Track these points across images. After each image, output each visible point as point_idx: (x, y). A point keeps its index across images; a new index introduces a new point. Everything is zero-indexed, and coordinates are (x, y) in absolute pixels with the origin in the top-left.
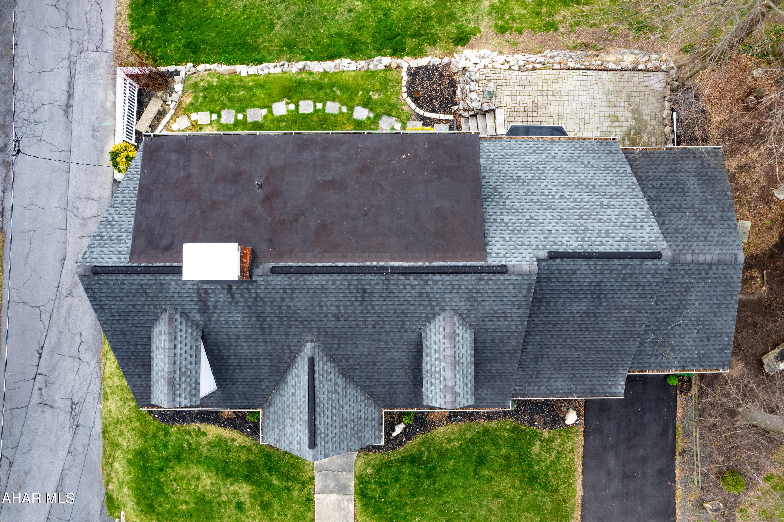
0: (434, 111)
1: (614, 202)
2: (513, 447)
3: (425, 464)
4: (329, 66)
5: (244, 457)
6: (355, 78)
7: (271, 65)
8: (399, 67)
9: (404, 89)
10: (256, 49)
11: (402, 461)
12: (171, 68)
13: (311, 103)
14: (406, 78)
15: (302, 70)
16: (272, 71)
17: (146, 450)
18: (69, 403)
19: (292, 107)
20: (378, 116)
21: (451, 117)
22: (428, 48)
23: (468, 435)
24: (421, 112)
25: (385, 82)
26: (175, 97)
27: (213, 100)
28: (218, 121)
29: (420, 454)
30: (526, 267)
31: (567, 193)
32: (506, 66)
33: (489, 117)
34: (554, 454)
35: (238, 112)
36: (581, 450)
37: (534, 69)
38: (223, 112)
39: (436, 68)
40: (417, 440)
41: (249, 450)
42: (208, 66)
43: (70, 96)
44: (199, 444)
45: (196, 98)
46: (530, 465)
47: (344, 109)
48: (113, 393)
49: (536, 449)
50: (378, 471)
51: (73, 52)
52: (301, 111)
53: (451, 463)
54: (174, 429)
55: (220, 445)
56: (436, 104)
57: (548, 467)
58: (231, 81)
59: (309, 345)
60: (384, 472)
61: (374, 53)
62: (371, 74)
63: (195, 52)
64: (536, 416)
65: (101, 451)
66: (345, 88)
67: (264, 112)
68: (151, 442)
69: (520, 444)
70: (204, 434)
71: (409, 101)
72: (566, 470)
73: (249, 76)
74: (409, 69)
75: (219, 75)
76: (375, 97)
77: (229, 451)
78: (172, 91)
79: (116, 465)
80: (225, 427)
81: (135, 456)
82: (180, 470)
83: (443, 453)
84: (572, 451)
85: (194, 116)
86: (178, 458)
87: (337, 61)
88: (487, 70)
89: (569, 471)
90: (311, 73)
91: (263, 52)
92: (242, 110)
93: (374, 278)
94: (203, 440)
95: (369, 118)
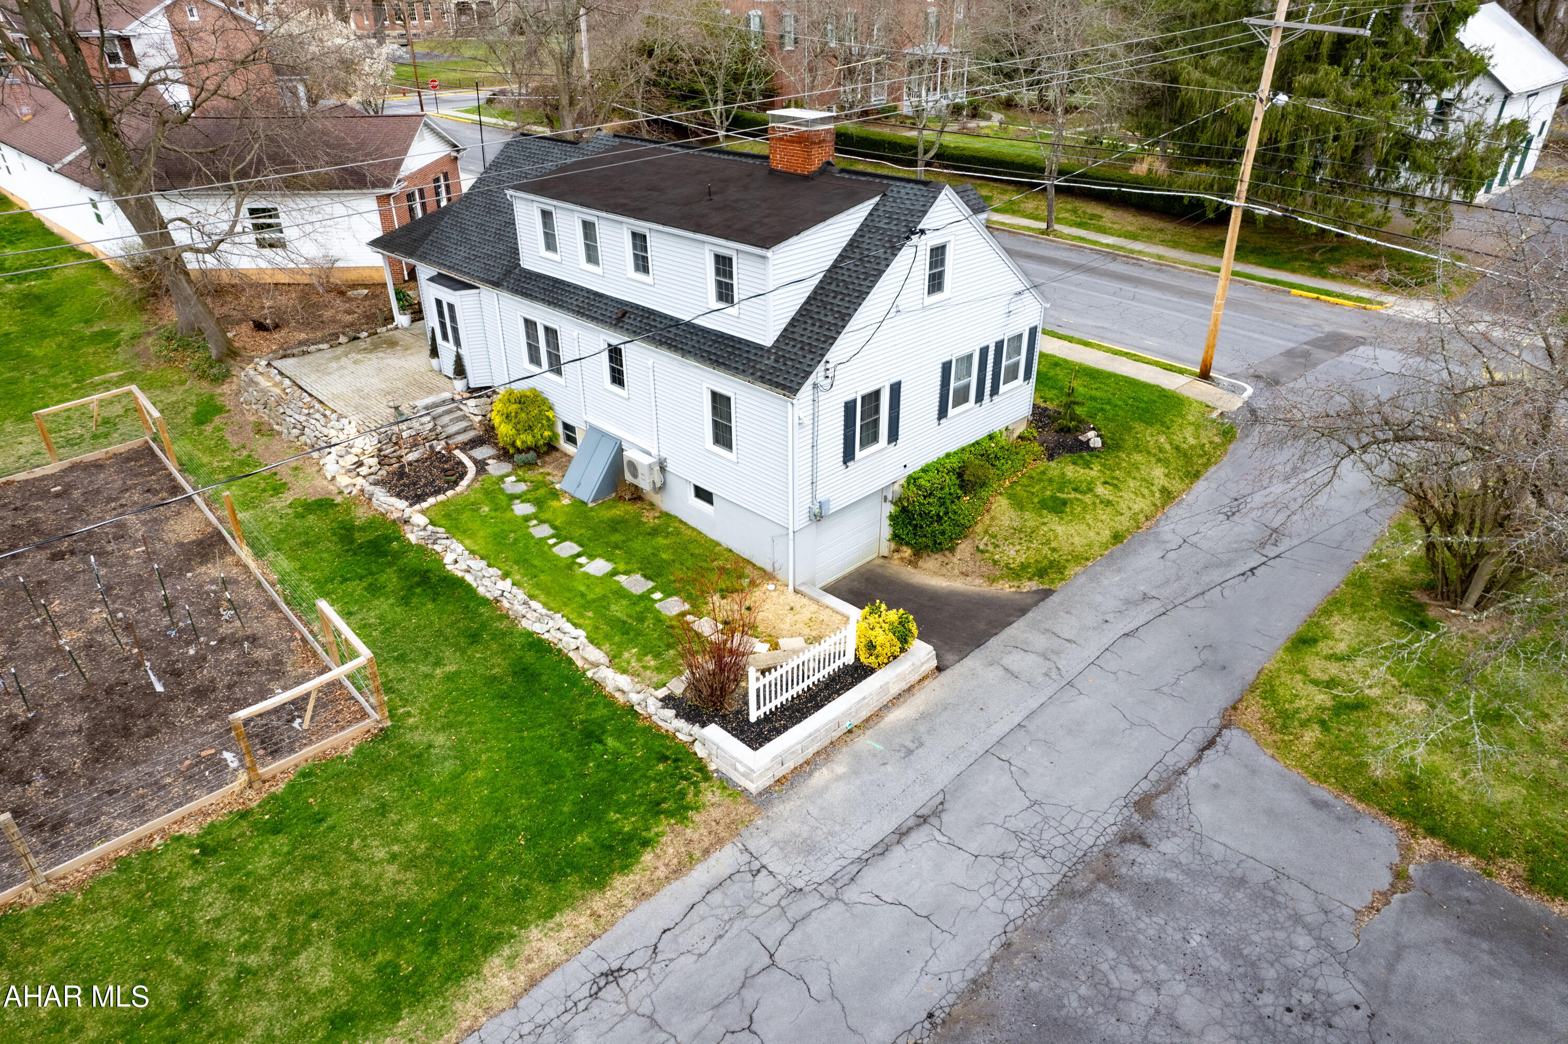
9: (450, 493)
19: (581, 560)
28: (692, 611)
43: (902, 834)
51: (814, 901)
52: (579, 550)
67: (620, 578)
75: (617, 658)
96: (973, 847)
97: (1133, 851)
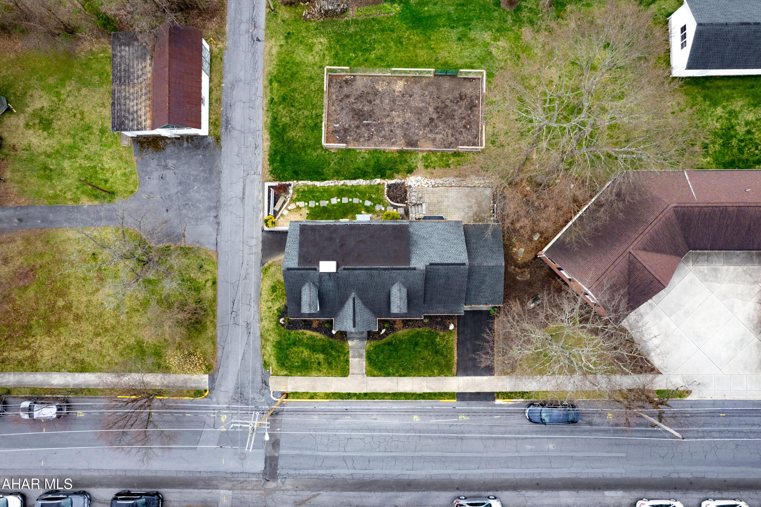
0: (398, 202)
1: (455, 246)
2: (428, 339)
3: (394, 345)
4: (354, 182)
5: (321, 343)
6: (365, 188)
7: (330, 182)
8: (383, 184)
9: (386, 193)
10: (322, 174)
11: (384, 344)
12: (288, 183)
13: (347, 198)
14: (386, 189)
15: (343, 185)
16: (330, 184)
17: (281, 341)
18: (246, 323)
19: (339, 200)
20: (375, 204)
21: (405, 205)
22: (395, 175)
23: (411, 334)
24: (392, 203)
25: (377, 190)
26: (290, 195)
27: (305, 197)
28: (308, 206)
29: (392, 342)
30: (422, 268)
31: (440, 243)
32: (427, 185)
33: (420, 206)
34: (445, 342)
35: (316, 202)
36: (456, 340)
37: (438, 186)
38: (310, 202)
39: (399, 184)
40: (390, 336)
41: (323, 340)
42: (303, 182)
43: (244, 194)
44: (303, 338)
45: (298, 195)
46: (436, 346)
47: (361, 201)
48: (266, 319)
49: (438, 340)
50: (375, 348)
51: (245, 175)
52: (343, 202)
53: (404, 345)
54: (293, 332)
55: (311, 338)
56: (398, 199)
57: (443, 347)
58: (313, 188)
59: (353, 293)
60: (377, 349)
61: (373, 177)
62: (371, 187)
63: (297, 175)
64: (438, 326)
65: (260, 343)
66: (361, 192)
67: (327, 202)
68: (283, 338)
69: (432, 337)
70: (305, 334)
71: (387, 198)
72: (450, 348)
73: (321, 186)
74: (388, 185)
75: (308, 186)
76: (374, 196)
77: (315, 341)
78: (288, 193)
79: (268, 348)
80: (314, 331)
81: (276, 344)
82: (295, 349)
83: (401, 341)
84: (452, 340)
85: (298, 203)
86: (294, 344)
87: (358, 181)
88: (419, 187)
89: (451, 349)
90: (347, 186)
91: (326, 175)
92: (318, 201)
93: (375, 271)
94: (305, 337)
95: (371, 205)
96: (234, 199)
97: (215, 215)
